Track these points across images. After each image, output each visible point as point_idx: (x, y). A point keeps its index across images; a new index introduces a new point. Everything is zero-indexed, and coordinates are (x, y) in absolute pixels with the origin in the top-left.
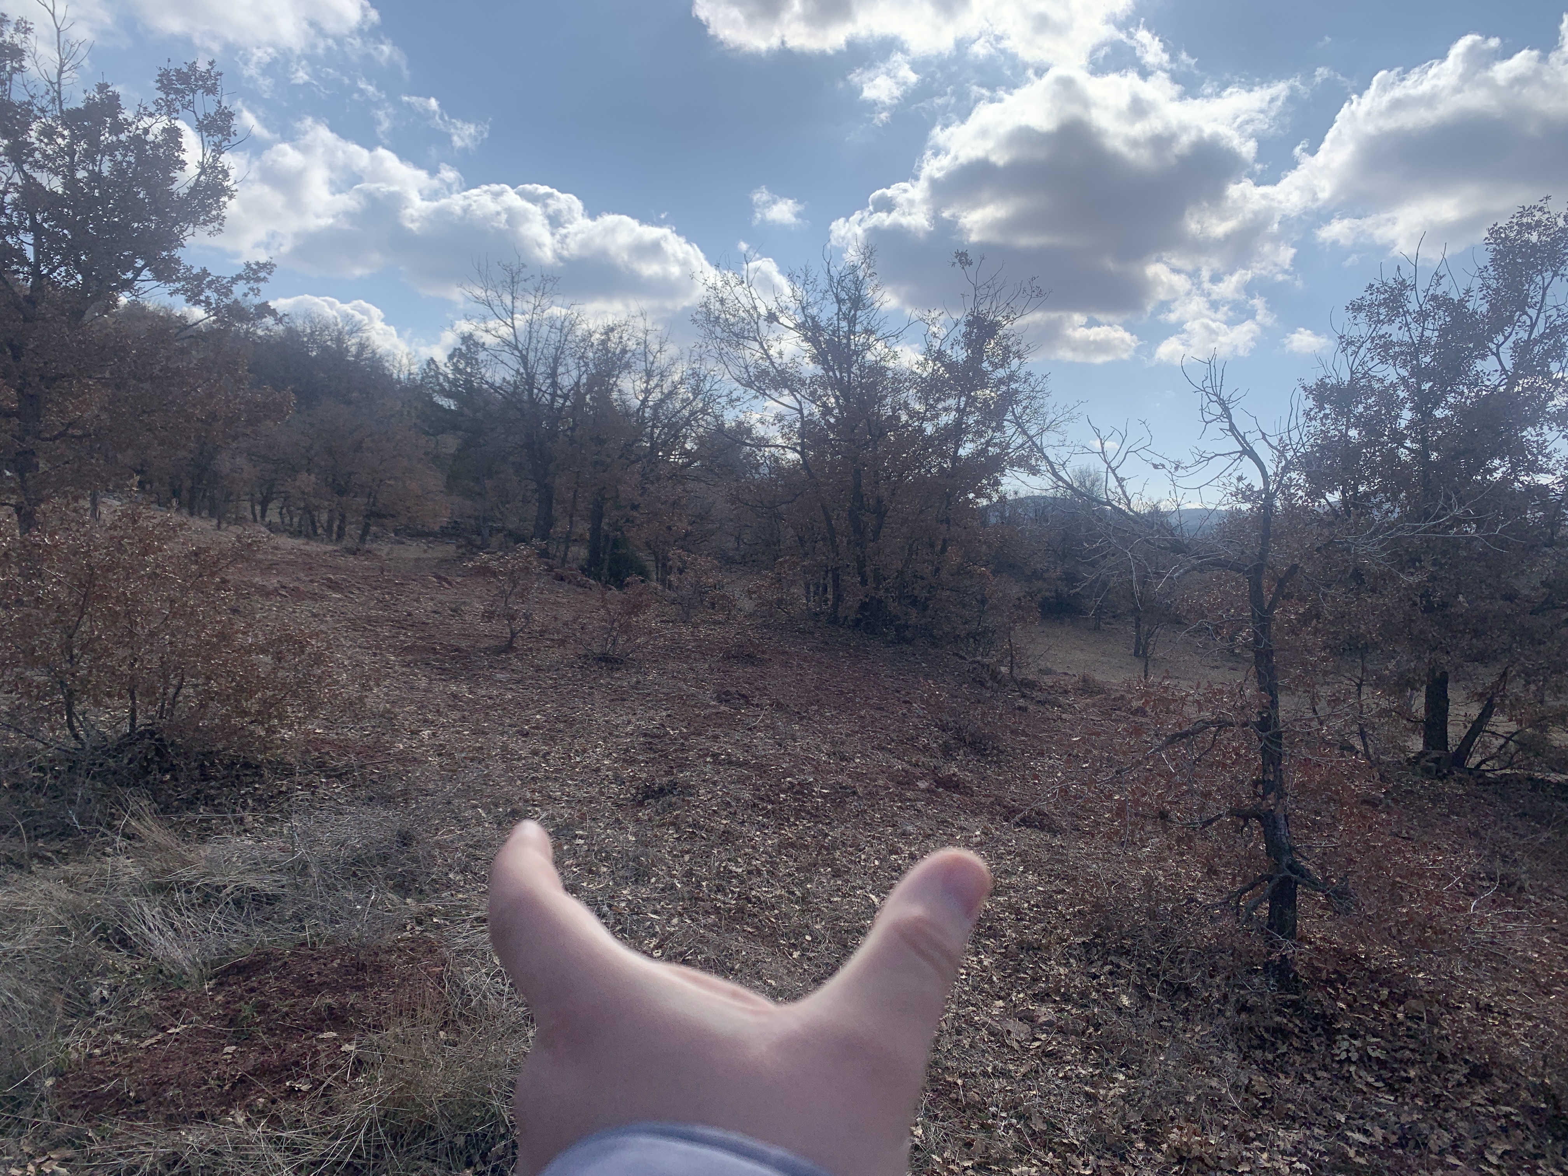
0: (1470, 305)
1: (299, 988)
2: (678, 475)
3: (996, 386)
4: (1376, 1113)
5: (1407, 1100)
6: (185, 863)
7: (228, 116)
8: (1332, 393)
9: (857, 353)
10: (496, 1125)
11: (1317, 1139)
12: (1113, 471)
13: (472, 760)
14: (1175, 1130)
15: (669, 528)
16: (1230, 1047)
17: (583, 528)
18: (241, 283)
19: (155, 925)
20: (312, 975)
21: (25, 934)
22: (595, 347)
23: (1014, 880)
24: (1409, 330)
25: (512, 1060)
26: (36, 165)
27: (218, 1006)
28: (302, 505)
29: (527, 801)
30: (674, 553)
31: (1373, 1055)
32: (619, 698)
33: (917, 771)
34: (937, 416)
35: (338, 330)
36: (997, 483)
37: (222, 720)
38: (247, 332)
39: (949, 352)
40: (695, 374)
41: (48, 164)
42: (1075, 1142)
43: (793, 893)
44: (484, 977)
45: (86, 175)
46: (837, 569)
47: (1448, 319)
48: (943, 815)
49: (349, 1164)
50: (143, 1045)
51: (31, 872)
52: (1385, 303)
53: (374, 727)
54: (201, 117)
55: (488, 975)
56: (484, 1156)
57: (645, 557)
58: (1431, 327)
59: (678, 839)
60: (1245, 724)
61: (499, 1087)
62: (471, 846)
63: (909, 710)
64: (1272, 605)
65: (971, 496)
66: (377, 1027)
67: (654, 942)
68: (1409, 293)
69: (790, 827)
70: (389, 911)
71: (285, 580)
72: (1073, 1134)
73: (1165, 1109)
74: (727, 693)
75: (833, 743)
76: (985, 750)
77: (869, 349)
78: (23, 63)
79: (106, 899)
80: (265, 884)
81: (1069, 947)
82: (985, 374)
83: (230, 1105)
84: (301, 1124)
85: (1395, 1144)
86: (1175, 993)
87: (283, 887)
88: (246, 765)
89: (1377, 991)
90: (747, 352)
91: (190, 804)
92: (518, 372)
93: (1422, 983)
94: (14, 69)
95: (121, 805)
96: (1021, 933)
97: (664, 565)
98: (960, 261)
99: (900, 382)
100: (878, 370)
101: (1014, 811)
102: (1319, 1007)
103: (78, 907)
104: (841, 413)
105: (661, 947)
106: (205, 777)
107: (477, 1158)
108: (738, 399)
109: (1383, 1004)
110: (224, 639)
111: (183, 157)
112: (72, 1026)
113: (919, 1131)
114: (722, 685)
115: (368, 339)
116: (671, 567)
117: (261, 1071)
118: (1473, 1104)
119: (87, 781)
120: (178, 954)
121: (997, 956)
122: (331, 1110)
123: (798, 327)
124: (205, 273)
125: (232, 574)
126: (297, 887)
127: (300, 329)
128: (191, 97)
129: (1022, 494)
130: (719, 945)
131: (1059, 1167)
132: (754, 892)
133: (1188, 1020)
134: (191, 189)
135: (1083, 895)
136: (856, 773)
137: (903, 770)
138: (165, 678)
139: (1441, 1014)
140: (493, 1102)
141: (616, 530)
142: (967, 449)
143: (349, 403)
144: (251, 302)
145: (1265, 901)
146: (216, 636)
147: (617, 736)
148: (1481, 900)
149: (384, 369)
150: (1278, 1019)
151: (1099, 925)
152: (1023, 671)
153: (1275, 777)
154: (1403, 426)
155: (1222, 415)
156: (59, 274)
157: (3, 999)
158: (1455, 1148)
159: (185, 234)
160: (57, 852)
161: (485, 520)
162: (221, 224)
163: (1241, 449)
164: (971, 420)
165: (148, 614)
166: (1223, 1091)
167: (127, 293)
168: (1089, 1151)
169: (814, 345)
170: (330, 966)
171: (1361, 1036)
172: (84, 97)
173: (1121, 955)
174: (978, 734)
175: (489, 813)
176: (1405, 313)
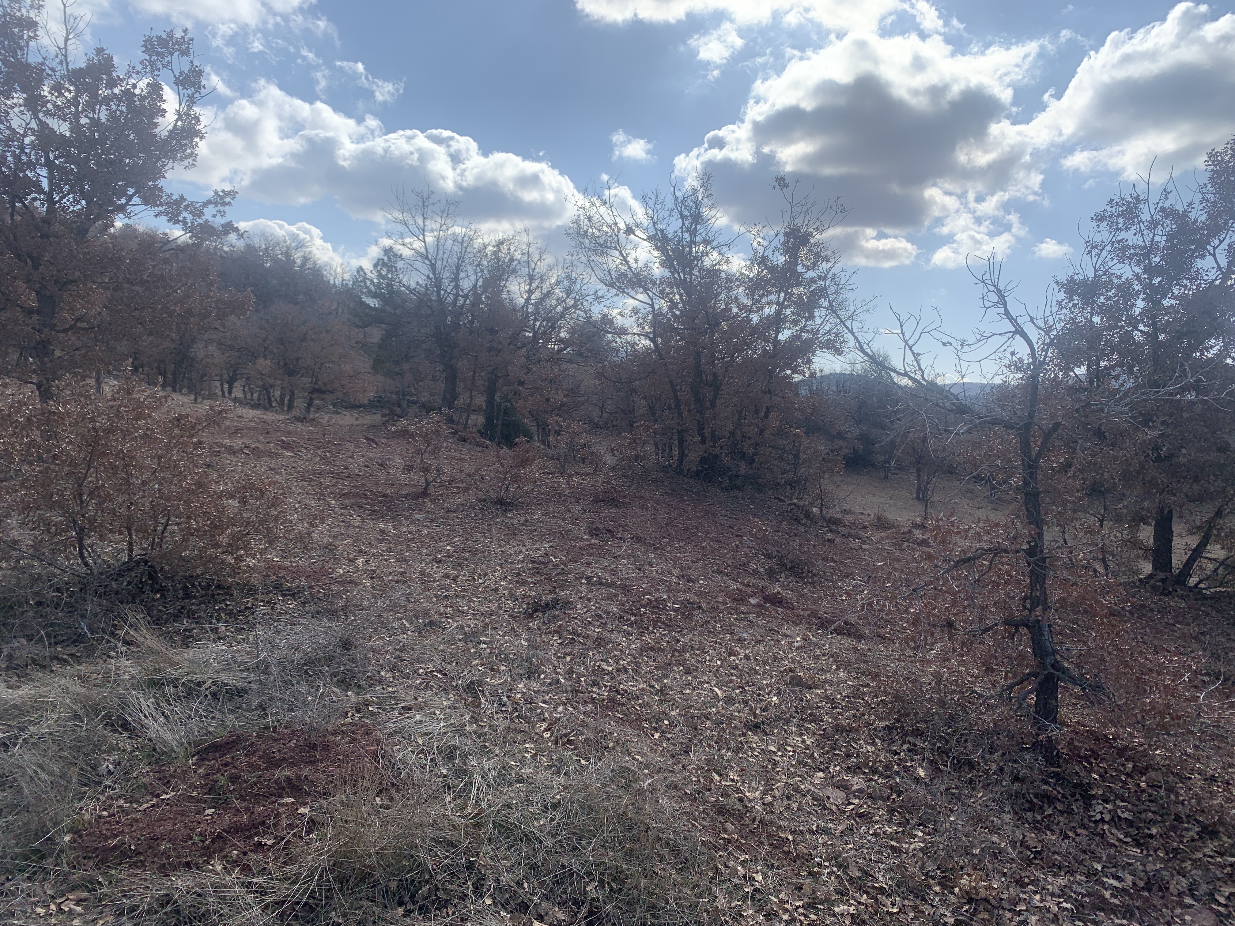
0: (1192, 216)
1: (264, 763)
2: (555, 358)
3: (808, 284)
4: (1127, 863)
5: (1151, 852)
6: (172, 664)
7: (198, 73)
8: (1080, 287)
9: (696, 258)
10: (422, 873)
11: (1080, 884)
12: (910, 348)
13: (397, 582)
14: (965, 877)
15: (548, 400)
16: (1006, 809)
17: (480, 400)
18: (211, 206)
19: (149, 713)
20: (273, 753)
21: (47, 720)
22: (489, 257)
23: (828, 676)
24: (1142, 235)
25: (434, 821)
26: (47, 113)
27: (201, 777)
28: (261, 383)
29: (441, 614)
30: (553, 420)
31: (1123, 816)
32: (512, 533)
33: (749, 590)
34: (762, 308)
35: (287, 246)
36: (809, 362)
37: (200, 551)
38: (216, 248)
39: (771, 257)
40: (568, 277)
41: (59, 113)
42: (885, 886)
43: (653, 687)
44: (410, 755)
45: (88, 121)
46: (681, 431)
47: (1174, 227)
48: (770, 625)
49: (306, 904)
50: (141, 809)
51: (52, 671)
52: (1123, 214)
53: (319, 556)
54: (177, 74)
55: (413, 752)
56: (412, 897)
57: (528, 422)
58: (1160, 233)
59: (561, 644)
60: (1017, 552)
61: (424, 841)
62: (398, 650)
63: (741, 543)
64: (1039, 455)
65: (788, 372)
66: (326, 794)
67: (544, 725)
68: (1142, 206)
69: (649, 634)
70: (334, 702)
71: (248, 442)
72: (882, 879)
73: (956, 859)
74: (597, 529)
75: (682, 569)
76: (802, 573)
77: (707, 255)
78: (38, 33)
79: (110, 693)
80: (236, 680)
81: (875, 729)
82: (800, 274)
83: (210, 857)
84: (267, 871)
85: (1143, 888)
86: (962, 766)
87: (250, 682)
88: (219, 587)
89: (1123, 765)
90: (610, 259)
91: (176, 617)
92: (428, 277)
93: (1159, 758)
94: (30, 38)
95: (121, 618)
96: (836, 719)
97: (544, 429)
98: (779, 184)
99: (732, 281)
100: (713, 273)
101: (827, 622)
102: (1077, 777)
103: (87, 698)
104: (684, 307)
105: (549, 730)
106: (188, 596)
107: (407, 899)
108: (603, 297)
109: (1128, 775)
110: (201, 487)
111: (164, 106)
112: (85, 793)
113: (759, 877)
114: (593, 523)
115: (310, 253)
116: (549, 430)
117: (235, 830)
118: (1204, 855)
119: (95, 599)
120: (168, 736)
121: (817, 737)
122: (290, 860)
123: (650, 239)
124: (182, 198)
125: (206, 437)
126: (261, 683)
127: (257, 245)
128: (169, 58)
129: (827, 371)
130: (596, 728)
131: (872, 907)
132: (622, 686)
133: (972, 788)
134: (171, 132)
135: (885, 688)
136: (700, 591)
137: (738, 589)
138: (155, 517)
139: (1176, 783)
140: (420, 854)
141: (507, 401)
142: (785, 335)
143: (296, 303)
144: (219, 221)
145: (1032, 693)
146: (195, 485)
147: (511, 563)
148: (1208, 693)
149: (322, 277)
150: (1044, 787)
151: (899, 712)
152: (830, 511)
153: (1041, 594)
154: (1137, 313)
155: (998, 302)
156: (68, 200)
157: (30, 772)
158: (1191, 891)
159: (166, 168)
160: (72, 655)
161: (404, 395)
162: (194, 160)
163: (1014, 329)
164: (788, 312)
165: (141, 468)
166: (1003, 845)
167: (121, 216)
168: (896, 893)
169: (662, 253)
170: (288, 745)
171: (1111, 801)
172: (85, 59)
173: (917, 736)
174: (797, 561)
175: (411, 623)
176: (1139, 222)
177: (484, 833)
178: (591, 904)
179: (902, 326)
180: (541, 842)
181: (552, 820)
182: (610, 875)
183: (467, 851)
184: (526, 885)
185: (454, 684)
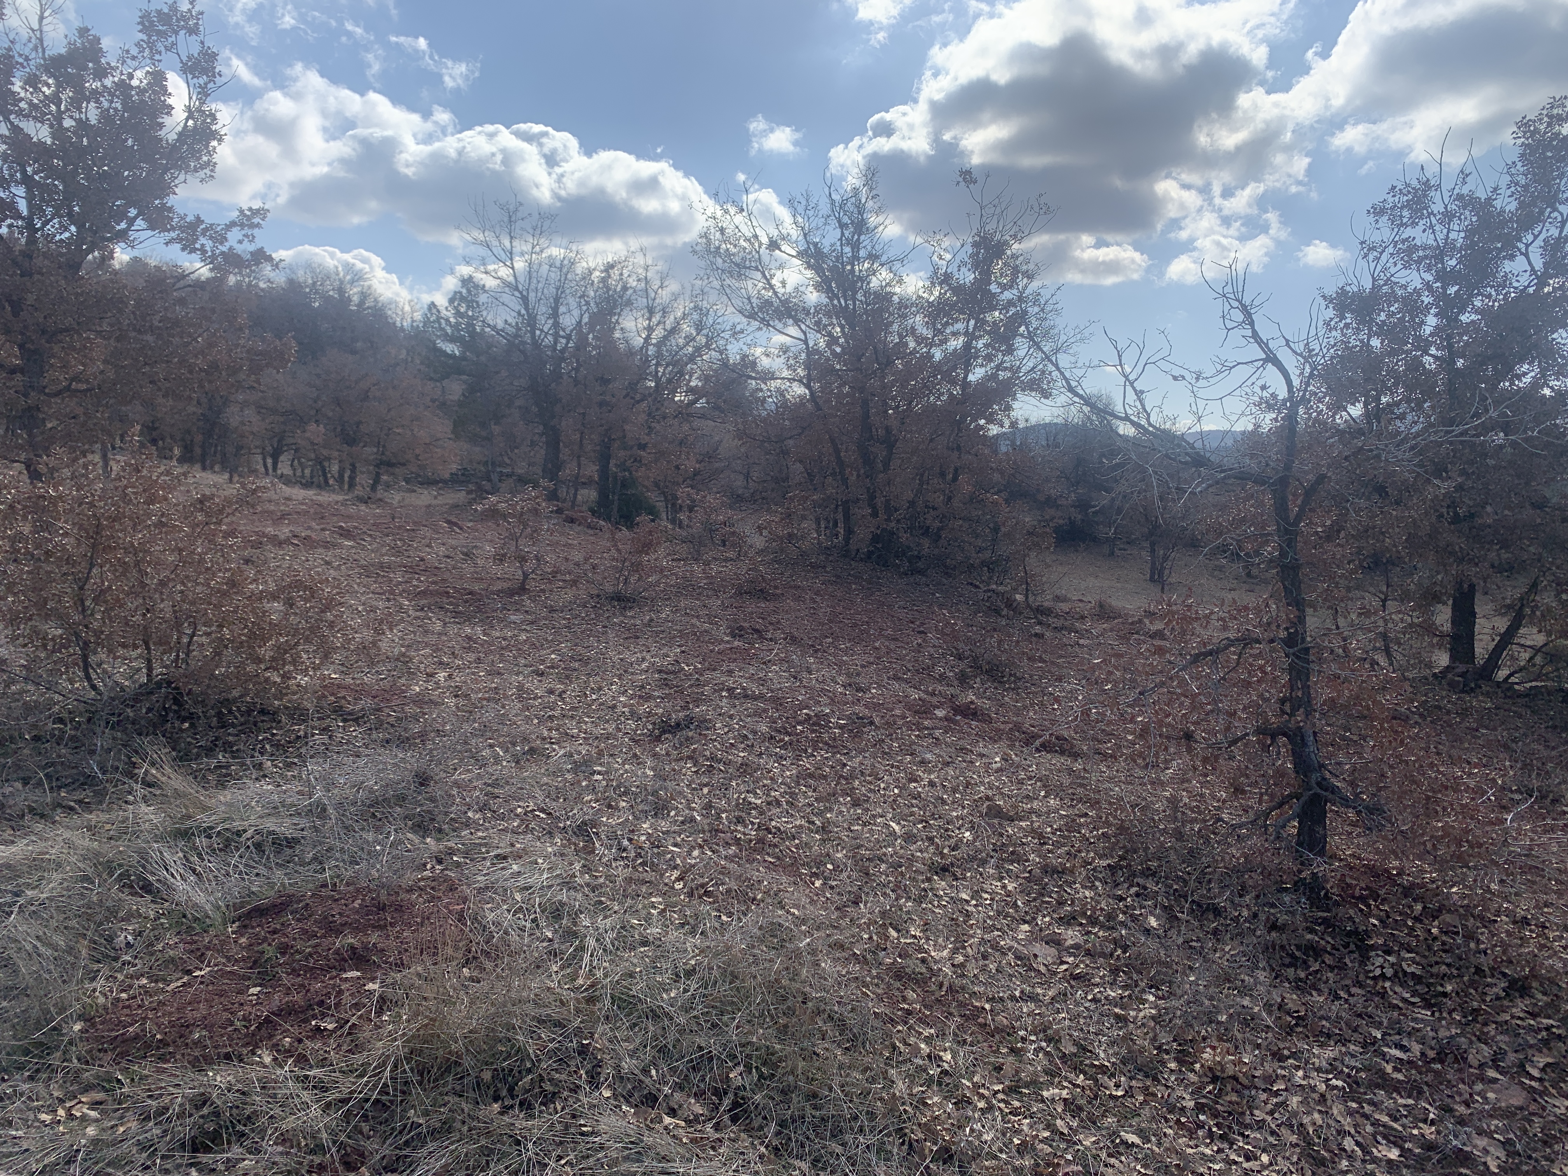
0: (1498, 204)
1: (321, 929)
2: (684, 413)
3: (1005, 308)
4: (1413, 1028)
5: (1445, 1015)
6: (205, 809)
7: (212, 57)
8: (1353, 301)
9: (861, 279)
10: (522, 1060)
11: (1353, 1056)
12: (1132, 384)
13: (488, 700)
14: (1208, 1050)
15: (677, 468)
16: (1261, 965)
17: (592, 470)
18: (235, 230)
19: (177, 872)
20: (333, 916)
21: (49, 883)
22: (596, 285)
23: (1036, 804)
24: (1434, 232)
25: (536, 995)
26: (20, 113)
27: (243, 948)
28: (313, 456)
29: (544, 739)
30: (683, 492)
31: (1409, 970)
32: (633, 635)
33: (934, 700)
34: (945, 341)
35: (340, 280)
36: (1008, 408)
37: (237, 668)
38: (249, 284)
39: (956, 274)
40: (698, 308)
41: (36, 113)
42: (1106, 1064)
43: (813, 823)
44: (506, 914)
45: (74, 124)
46: (847, 501)
47: (1474, 219)
48: (961, 743)
49: (377, 1101)
50: (169, 989)
51: (54, 822)
52: (1408, 205)
53: (389, 671)
54: (185, 59)
55: (509, 911)
56: (511, 1090)
57: (653, 497)
58: (1456, 228)
59: (696, 772)
60: (1272, 641)
61: (523, 1021)
62: (489, 785)
63: (924, 640)
64: (1299, 518)
65: (982, 422)
66: (400, 965)
67: (676, 874)
68: (1432, 194)
69: (807, 758)
70: (409, 851)
71: (298, 530)
72: (1103, 1056)
73: (1197, 1029)
74: (741, 628)
75: (849, 675)
76: (1003, 677)
77: (874, 274)
79: (128, 847)
80: (284, 827)
81: (1094, 869)
82: (994, 295)
83: (256, 1046)
84: (328, 1062)
85: (1434, 1059)
86: (1204, 912)
87: (302, 830)
88: (262, 712)
89: (1410, 907)
90: (750, 283)
91: (210, 751)
92: (519, 313)
93: (1456, 897)
95: (139, 754)
96: (1045, 857)
97: (673, 505)
98: (964, 179)
99: (906, 307)
100: (883, 297)
101: (1035, 737)
102: (1350, 924)
103: (97, 854)
104: (847, 342)
105: (682, 879)
106: (223, 725)
107: (504, 1093)
108: (742, 332)
109: (1416, 919)
110: (234, 586)
111: (170, 101)
112: (99, 971)
113: (948, 1056)
114: (735, 620)
115: (369, 287)
116: (680, 506)
117: (287, 1012)
118: (1513, 1017)
119: (107, 731)
120: (200, 898)
121: (1021, 881)
122: (357, 1048)
123: (800, 255)
124: (199, 220)
126: (316, 829)
127: (301, 280)
128: (173, 39)
129: (1033, 421)
130: (741, 876)
131: (1091, 1089)
132: (773, 823)
133: (1218, 940)
134: (180, 134)
135: (1107, 818)
136: (873, 703)
137: (920, 699)
138: (178, 625)
139: (1478, 928)
140: (518, 1037)
141: (624, 470)
142: (976, 375)
143: (354, 352)
144: (245, 249)
145: (1294, 819)
146: (226, 584)
147: (632, 674)
148: (1518, 813)
149: (386, 317)
150: (1309, 936)
151: (1124, 847)
152: (1039, 598)
153: (1303, 693)
154: (1428, 332)
155: (1244, 322)
156: (53, 227)
157: (29, 947)
158: (1495, 1062)
159: (177, 181)
160: (80, 802)
161: (493, 464)
162: (212, 171)
163: (1264, 356)
164: (980, 344)
165: (158, 564)
166: (1256, 1009)
167: (122, 245)
168: (1121, 1072)
169: (817, 273)
170: (351, 906)
171: (1395, 952)
172: (65, 42)
173: (1147, 877)
174: (995, 661)
175: (506, 751)
176: (1429, 214)
177: (600, 1009)
178: (736, 1094)
179: (1120, 356)
180: (671, 1019)
181: (686, 991)
182: (759, 1057)
183: (578, 1032)
184: (653, 1072)
185: (562, 825)
